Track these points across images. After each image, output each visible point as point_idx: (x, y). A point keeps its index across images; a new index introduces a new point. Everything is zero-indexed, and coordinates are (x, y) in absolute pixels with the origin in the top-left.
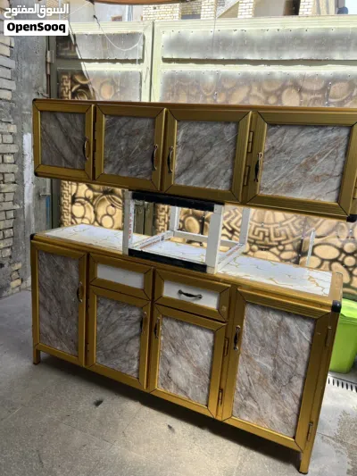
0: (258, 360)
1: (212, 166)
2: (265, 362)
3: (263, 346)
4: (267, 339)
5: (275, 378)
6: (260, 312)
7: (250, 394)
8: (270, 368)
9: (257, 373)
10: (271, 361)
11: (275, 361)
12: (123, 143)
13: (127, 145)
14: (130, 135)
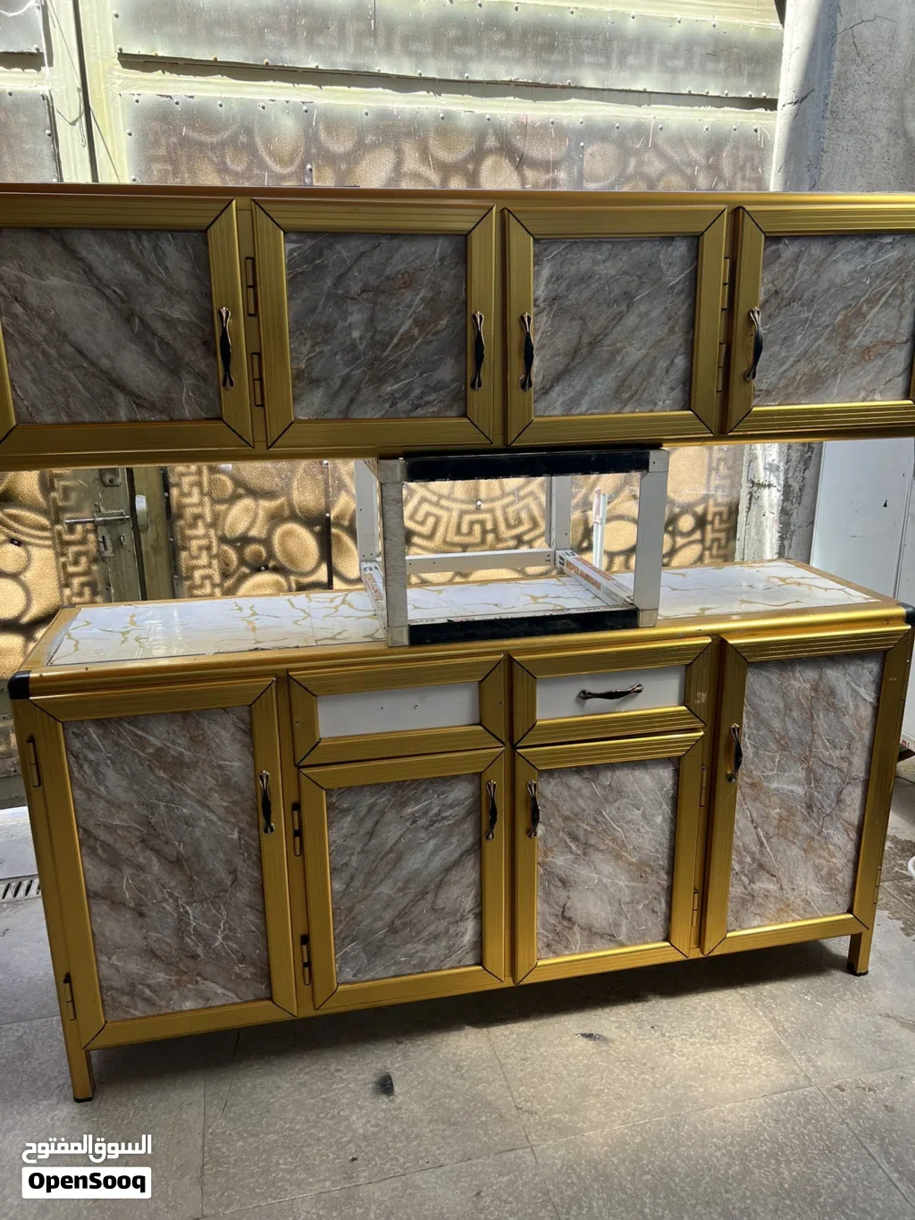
0: (774, 785)
1: (634, 353)
2: (789, 784)
3: (784, 748)
4: (792, 733)
5: (809, 807)
6: (774, 677)
7: (761, 866)
8: (800, 790)
9: (775, 812)
10: (801, 775)
11: (809, 770)
12: (356, 316)
13: (371, 320)
14: (381, 291)
